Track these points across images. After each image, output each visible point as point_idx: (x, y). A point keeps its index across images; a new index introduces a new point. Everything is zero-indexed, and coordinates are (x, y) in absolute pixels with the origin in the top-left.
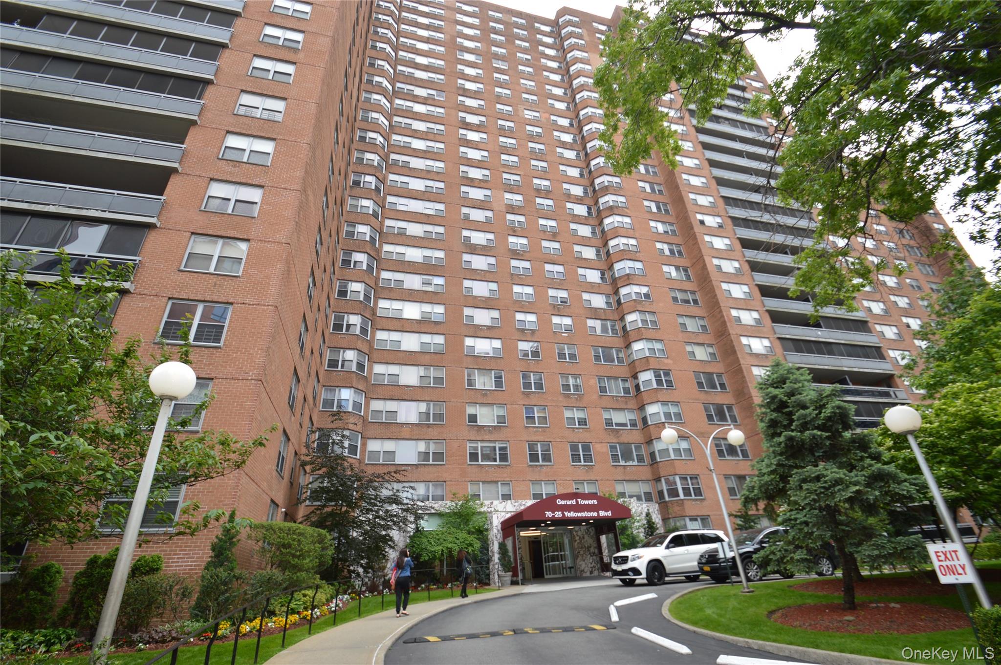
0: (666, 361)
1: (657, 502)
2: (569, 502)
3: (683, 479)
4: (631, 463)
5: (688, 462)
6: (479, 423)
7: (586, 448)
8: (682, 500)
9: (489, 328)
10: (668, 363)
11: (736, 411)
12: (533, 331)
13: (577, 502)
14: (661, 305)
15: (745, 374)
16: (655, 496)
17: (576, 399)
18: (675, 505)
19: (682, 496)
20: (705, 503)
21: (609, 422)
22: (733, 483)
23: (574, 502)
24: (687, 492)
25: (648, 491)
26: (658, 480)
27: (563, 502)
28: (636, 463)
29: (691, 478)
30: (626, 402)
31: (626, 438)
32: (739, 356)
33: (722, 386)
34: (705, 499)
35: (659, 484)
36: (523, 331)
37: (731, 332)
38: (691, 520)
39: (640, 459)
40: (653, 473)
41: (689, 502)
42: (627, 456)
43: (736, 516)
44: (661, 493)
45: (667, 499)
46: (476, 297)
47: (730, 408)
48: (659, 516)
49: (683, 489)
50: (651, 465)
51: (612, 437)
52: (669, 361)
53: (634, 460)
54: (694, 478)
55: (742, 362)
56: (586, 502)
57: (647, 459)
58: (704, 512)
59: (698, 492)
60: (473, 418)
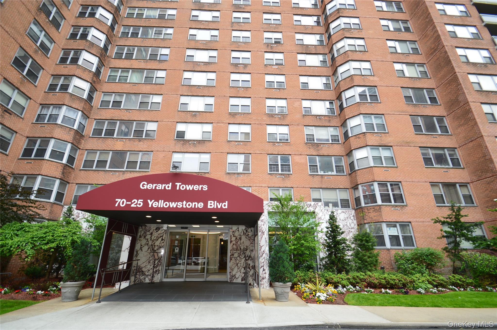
0: (371, 78)
1: (353, 209)
2: (160, 187)
3: (382, 184)
4: (330, 173)
5: (390, 169)
6: (185, 138)
7: (285, 159)
8: (380, 206)
9: (206, 63)
10: (374, 80)
11: (447, 122)
12: (245, 65)
13: (174, 186)
14: (371, 32)
15: (461, 81)
16: (352, 203)
17: (280, 118)
18: (371, 211)
19: (379, 202)
20: (406, 209)
21: (311, 138)
22: (441, 191)
23: (169, 187)
24: (386, 198)
25: (346, 198)
26: (355, 188)
27: (150, 186)
28: (334, 173)
29: (391, 185)
30: (329, 121)
31: (325, 151)
32: (454, 65)
33: (433, 100)
34: (406, 206)
35: (356, 191)
36: (236, 65)
37: (445, 44)
38: (388, 226)
39: (339, 169)
40: (351, 182)
41: (388, 209)
42: (327, 167)
43: (443, 223)
44: (357, 200)
45: (363, 205)
46: (198, 41)
47: (440, 119)
48: (355, 222)
49: (382, 195)
50: (350, 174)
51: (311, 150)
52: (375, 78)
53: (333, 171)
54: (396, 185)
55: (457, 70)
56: (189, 187)
57: (346, 170)
58: (404, 218)
59: (399, 198)
60: (181, 135)
